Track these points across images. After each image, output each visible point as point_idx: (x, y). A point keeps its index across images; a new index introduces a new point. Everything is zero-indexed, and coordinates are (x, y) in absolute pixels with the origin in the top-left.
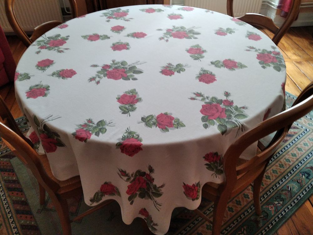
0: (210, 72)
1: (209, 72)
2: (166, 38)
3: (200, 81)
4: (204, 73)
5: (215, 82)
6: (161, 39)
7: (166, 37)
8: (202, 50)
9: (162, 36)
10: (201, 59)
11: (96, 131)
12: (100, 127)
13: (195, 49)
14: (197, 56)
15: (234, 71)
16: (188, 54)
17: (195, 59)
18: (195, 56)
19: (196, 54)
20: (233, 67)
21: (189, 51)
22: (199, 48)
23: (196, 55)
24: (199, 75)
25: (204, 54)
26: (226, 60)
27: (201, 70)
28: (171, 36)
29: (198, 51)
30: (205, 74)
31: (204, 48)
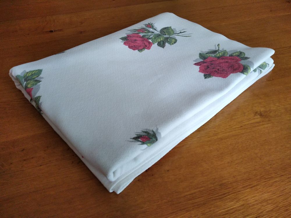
11: (159, 40)
12: (165, 36)
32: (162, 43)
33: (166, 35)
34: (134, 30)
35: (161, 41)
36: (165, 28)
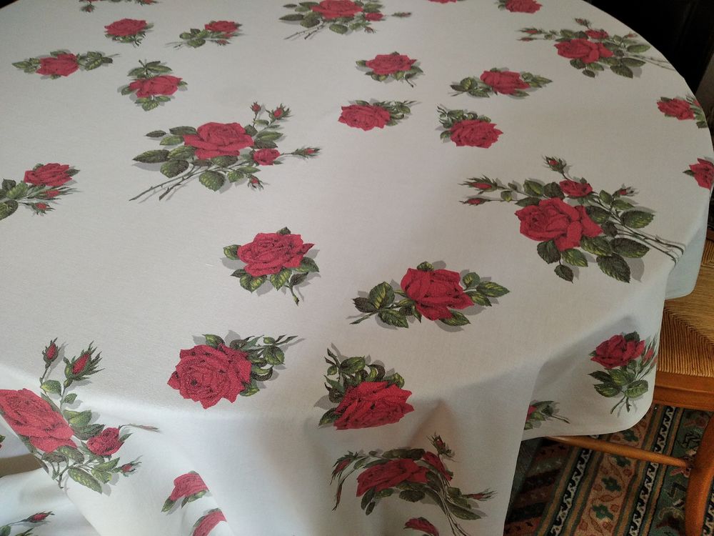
0: (119, 40)
1: (121, 39)
2: (265, 116)
3: (143, 22)
4: (133, 37)
5: (109, 23)
6: (280, 114)
7: (267, 123)
8: (134, 94)
9: (284, 126)
10: (140, 66)
13: (157, 93)
14: (149, 72)
15: (55, 49)
16: (175, 73)
17: (155, 64)
18: (157, 71)
19: (155, 78)
20: (55, 59)
21: (174, 84)
22: (144, 99)
23: (153, 74)
24: (146, 30)
25: (129, 80)
26: (66, 75)
27: (142, 42)
28: (250, 131)
29: (147, 87)
30: (130, 35)
31: (128, 101)
32: (9, 186)
33: (5, 203)
34: (65, 192)
35: (11, 189)
36: (10, 213)
